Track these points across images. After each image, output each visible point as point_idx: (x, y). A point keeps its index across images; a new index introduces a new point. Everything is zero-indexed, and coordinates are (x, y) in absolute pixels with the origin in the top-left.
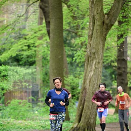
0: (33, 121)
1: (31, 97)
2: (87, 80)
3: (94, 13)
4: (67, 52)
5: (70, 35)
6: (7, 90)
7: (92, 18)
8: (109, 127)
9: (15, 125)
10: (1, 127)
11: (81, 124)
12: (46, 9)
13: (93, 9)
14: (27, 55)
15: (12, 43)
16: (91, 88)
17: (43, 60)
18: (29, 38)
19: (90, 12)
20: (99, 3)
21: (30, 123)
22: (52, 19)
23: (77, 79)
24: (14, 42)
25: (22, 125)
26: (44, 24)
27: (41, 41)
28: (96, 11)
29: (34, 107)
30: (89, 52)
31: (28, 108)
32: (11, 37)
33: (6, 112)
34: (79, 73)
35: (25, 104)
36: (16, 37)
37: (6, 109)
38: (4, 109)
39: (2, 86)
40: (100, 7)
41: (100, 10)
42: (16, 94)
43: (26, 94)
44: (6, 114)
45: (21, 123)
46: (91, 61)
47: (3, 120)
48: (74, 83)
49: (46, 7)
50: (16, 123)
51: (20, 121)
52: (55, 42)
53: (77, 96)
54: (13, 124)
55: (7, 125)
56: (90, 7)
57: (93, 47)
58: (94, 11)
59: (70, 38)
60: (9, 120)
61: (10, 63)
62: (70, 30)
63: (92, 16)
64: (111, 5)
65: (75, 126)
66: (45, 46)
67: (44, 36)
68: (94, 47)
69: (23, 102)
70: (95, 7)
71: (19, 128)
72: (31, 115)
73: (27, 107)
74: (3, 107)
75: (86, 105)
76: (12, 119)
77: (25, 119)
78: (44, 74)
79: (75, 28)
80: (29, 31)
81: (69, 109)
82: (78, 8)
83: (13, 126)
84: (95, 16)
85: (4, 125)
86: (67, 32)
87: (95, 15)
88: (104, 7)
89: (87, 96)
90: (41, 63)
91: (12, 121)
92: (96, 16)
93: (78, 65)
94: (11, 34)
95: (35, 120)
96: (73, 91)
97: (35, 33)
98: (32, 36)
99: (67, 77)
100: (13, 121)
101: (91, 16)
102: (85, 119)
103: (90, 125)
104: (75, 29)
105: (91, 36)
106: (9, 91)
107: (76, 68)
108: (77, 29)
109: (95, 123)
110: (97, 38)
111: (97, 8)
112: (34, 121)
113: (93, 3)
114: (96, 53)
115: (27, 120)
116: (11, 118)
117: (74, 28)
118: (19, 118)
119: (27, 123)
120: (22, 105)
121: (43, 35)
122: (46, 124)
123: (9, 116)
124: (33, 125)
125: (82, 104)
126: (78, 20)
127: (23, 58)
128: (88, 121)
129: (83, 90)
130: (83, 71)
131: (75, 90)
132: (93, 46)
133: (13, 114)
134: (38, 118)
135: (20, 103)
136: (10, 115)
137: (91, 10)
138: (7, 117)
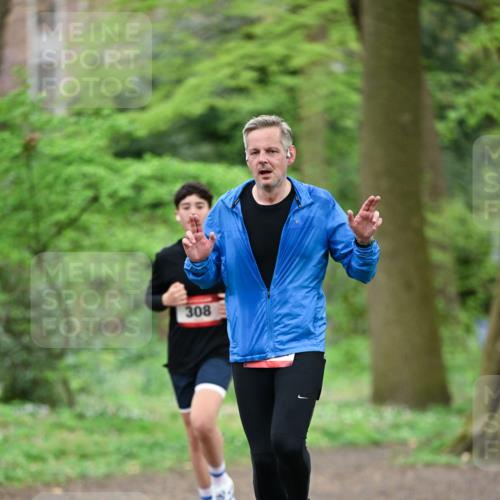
5: (451, 20)
18: (268, 32)
24: (197, 50)
36: (208, 29)
52: (386, 52)
53: (481, 295)
59: (449, 34)
61: (186, 151)
66: (338, 68)
67: (331, 25)
96: (465, 271)
97: (294, 9)
98: (279, 23)
121: (329, 20)
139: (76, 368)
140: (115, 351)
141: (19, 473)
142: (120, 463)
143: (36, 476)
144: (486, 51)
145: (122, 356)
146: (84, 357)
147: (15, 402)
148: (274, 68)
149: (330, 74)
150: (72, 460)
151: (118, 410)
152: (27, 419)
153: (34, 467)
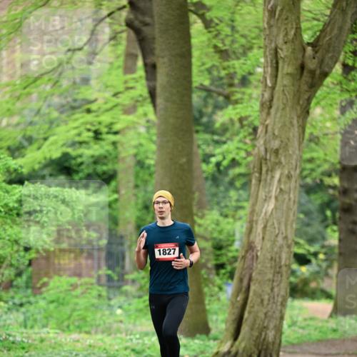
0: (109, 335)
1: (104, 271)
2: (256, 224)
3: (275, 42)
4: (204, 147)
5: (211, 101)
6: (38, 252)
7: (270, 54)
8: (317, 352)
9: (60, 345)
10: (23, 351)
11: (242, 344)
12: (146, 30)
13: (275, 30)
14: (93, 156)
15: (51, 123)
16: (268, 245)
17: (138, 168)
18: (99, 108)
19: (265, 39)
20: (290, 15)
21: (102, 340)
22: (163, 57)
23: (231, 220)
24: (57, 119)
25: (79, 345)
26: (140, 72)
27: (131, 118)
28: (281, 36)
29: (112, 296)
30: (262, 149)
31: (95, 301)
32: (49, 106)
33: (37, 311)
34: (234, 204)
35: (87, 289)
36: (63, 106)
37: (37, 302)
38: (29, 303)
39: (26, 241)
40: (292, 25)
41: (293, 32)
42: (62, 262)
43: (90, 262)
44: (35, 316)
45: (78, 341)
46: (267, 171)
47: (26, 333)
48: (221, 232)
49: (146, 24)
50: (63, 340)
51: (75, 336)
52: (171, 120)
53: (229, 268)
54: (55, 343)
55: (38, 347)
56: (266, 26)
57: (274, 134)
58: (277, 35)
59: (210, 110)
60: (44, 333)
62: (213, 88)
63: (270, 50)
64: (322, 19)
65: (225, 348)
66: (142, 130)
67: (138, 104)
68: (276, 133)
69: (81, 285)
70: (279, 25)
71: (71, 353)
72: (104, 318)
73: (93, 297)
74: (28, 297)
75: (254, 291)
76: (52, 331)
77: (87, 329)
78: (140, 206)
79: (225, 81)
80: (99, 91)
81: (207, 302)
82: (233, 28)
83: (54, 348)
84: (279, 50)
85: (30, 346)
86: (204, 94)
87: (279, 46)
88: (304, 25)
89: (258, 266)
90: (132, 178)
91: (51, 335)
92: (281, 49)
93: (231, 184)
94: (49, 98)
95: (115, 334)
96: (218, 252)
97: (115, 95)
98: (106, 103)
99: (202, 217)
100: (56, 335)
101: (268, 49)
102: (252, 329)
103: (265, 347)
104: (223, 84)
105: (268, 103)
106: (44, 254)
107: (227, 190)
108: (231, 85)
109: (278, 341)
110: (283, 109)
111: (286, 26)
112: (113, 336)
113: (275, 14)
114: (281, 151)
115: (93, 332)
116: (49, 327)
117: (221, 82)
118: (72, 327)
119: (92, 341)
120: (78, 291)
121: (137, 101)
122: (144, 344)
123: (44, 321)
124: (110, 345)
125: (244, 289)
126: (233, 59)
127: (81, 164)
128: (261, 334)
129: (247, 252)
130: (247, 200)
131: (223, 251)
132: (273, 130)
133: (55, 315)
134: (122, 326)
135: (74, 286)
136: (46, 318)
137: (267, 32)
138: (40, 324)
140: (6, 302)
144: (231, 120)
145: (11, 303)
148: (104, 130)
149: (139, 134)
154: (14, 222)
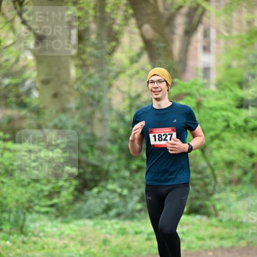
139: (219, 200)
140: (236, 192)
141: (193, 245)
142: (238, 241)
143: (201, 247)
145: (239, 194)
146: (222, 195)
147: (192, 214)
150: (217, 240)
151: (237, 218)
152: (197, 222)
153: (200, 243)
154: (241, 135)
